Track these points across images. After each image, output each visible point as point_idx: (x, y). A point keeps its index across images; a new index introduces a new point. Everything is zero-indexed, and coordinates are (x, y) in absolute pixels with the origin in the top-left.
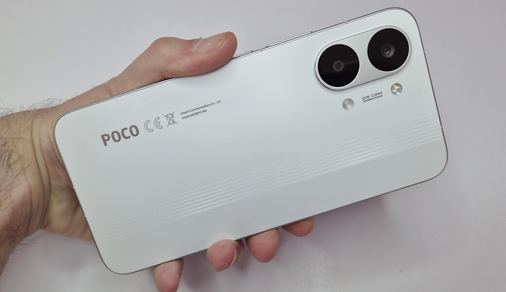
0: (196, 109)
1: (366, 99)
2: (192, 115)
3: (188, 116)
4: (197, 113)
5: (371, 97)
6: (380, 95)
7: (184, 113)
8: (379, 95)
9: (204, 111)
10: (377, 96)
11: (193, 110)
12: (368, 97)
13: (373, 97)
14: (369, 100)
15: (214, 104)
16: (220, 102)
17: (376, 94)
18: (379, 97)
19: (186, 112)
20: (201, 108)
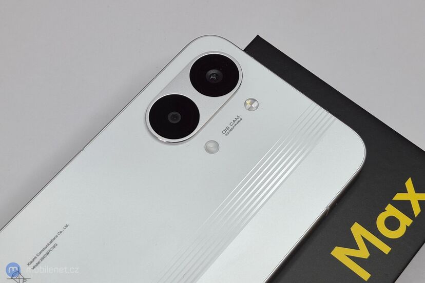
0: (43, 250)
1: (227, 131)
2: (42, 259)
3: (39, 263)
4: (47, 254)
5: (231, 127)
6: (239, 119)
7: (31, 262)
8: (237, 120)
9: (54, 247)
10: (236, 122)
11: (40, 253)
12: (227, 128)
13: (233, 126)
14: (231, 130)
15: (61, 232)
16: (67, 226)
17: (234, 121)
18: (239, 122)
19: (33, 260)
20: (49, 244)
